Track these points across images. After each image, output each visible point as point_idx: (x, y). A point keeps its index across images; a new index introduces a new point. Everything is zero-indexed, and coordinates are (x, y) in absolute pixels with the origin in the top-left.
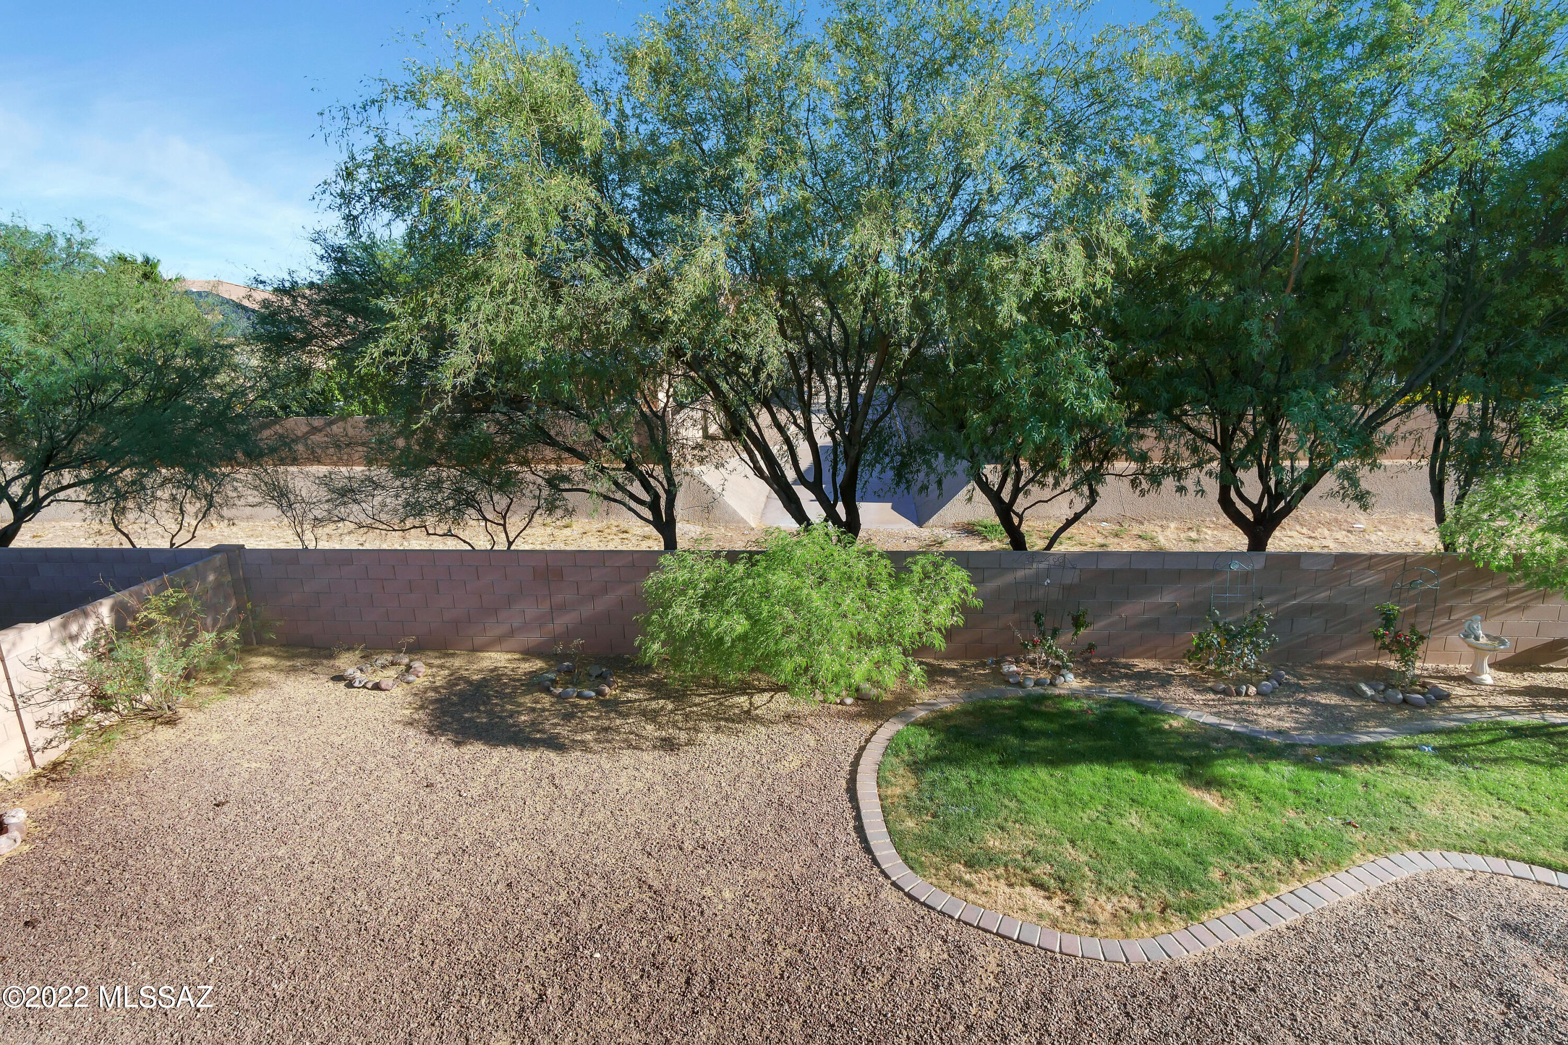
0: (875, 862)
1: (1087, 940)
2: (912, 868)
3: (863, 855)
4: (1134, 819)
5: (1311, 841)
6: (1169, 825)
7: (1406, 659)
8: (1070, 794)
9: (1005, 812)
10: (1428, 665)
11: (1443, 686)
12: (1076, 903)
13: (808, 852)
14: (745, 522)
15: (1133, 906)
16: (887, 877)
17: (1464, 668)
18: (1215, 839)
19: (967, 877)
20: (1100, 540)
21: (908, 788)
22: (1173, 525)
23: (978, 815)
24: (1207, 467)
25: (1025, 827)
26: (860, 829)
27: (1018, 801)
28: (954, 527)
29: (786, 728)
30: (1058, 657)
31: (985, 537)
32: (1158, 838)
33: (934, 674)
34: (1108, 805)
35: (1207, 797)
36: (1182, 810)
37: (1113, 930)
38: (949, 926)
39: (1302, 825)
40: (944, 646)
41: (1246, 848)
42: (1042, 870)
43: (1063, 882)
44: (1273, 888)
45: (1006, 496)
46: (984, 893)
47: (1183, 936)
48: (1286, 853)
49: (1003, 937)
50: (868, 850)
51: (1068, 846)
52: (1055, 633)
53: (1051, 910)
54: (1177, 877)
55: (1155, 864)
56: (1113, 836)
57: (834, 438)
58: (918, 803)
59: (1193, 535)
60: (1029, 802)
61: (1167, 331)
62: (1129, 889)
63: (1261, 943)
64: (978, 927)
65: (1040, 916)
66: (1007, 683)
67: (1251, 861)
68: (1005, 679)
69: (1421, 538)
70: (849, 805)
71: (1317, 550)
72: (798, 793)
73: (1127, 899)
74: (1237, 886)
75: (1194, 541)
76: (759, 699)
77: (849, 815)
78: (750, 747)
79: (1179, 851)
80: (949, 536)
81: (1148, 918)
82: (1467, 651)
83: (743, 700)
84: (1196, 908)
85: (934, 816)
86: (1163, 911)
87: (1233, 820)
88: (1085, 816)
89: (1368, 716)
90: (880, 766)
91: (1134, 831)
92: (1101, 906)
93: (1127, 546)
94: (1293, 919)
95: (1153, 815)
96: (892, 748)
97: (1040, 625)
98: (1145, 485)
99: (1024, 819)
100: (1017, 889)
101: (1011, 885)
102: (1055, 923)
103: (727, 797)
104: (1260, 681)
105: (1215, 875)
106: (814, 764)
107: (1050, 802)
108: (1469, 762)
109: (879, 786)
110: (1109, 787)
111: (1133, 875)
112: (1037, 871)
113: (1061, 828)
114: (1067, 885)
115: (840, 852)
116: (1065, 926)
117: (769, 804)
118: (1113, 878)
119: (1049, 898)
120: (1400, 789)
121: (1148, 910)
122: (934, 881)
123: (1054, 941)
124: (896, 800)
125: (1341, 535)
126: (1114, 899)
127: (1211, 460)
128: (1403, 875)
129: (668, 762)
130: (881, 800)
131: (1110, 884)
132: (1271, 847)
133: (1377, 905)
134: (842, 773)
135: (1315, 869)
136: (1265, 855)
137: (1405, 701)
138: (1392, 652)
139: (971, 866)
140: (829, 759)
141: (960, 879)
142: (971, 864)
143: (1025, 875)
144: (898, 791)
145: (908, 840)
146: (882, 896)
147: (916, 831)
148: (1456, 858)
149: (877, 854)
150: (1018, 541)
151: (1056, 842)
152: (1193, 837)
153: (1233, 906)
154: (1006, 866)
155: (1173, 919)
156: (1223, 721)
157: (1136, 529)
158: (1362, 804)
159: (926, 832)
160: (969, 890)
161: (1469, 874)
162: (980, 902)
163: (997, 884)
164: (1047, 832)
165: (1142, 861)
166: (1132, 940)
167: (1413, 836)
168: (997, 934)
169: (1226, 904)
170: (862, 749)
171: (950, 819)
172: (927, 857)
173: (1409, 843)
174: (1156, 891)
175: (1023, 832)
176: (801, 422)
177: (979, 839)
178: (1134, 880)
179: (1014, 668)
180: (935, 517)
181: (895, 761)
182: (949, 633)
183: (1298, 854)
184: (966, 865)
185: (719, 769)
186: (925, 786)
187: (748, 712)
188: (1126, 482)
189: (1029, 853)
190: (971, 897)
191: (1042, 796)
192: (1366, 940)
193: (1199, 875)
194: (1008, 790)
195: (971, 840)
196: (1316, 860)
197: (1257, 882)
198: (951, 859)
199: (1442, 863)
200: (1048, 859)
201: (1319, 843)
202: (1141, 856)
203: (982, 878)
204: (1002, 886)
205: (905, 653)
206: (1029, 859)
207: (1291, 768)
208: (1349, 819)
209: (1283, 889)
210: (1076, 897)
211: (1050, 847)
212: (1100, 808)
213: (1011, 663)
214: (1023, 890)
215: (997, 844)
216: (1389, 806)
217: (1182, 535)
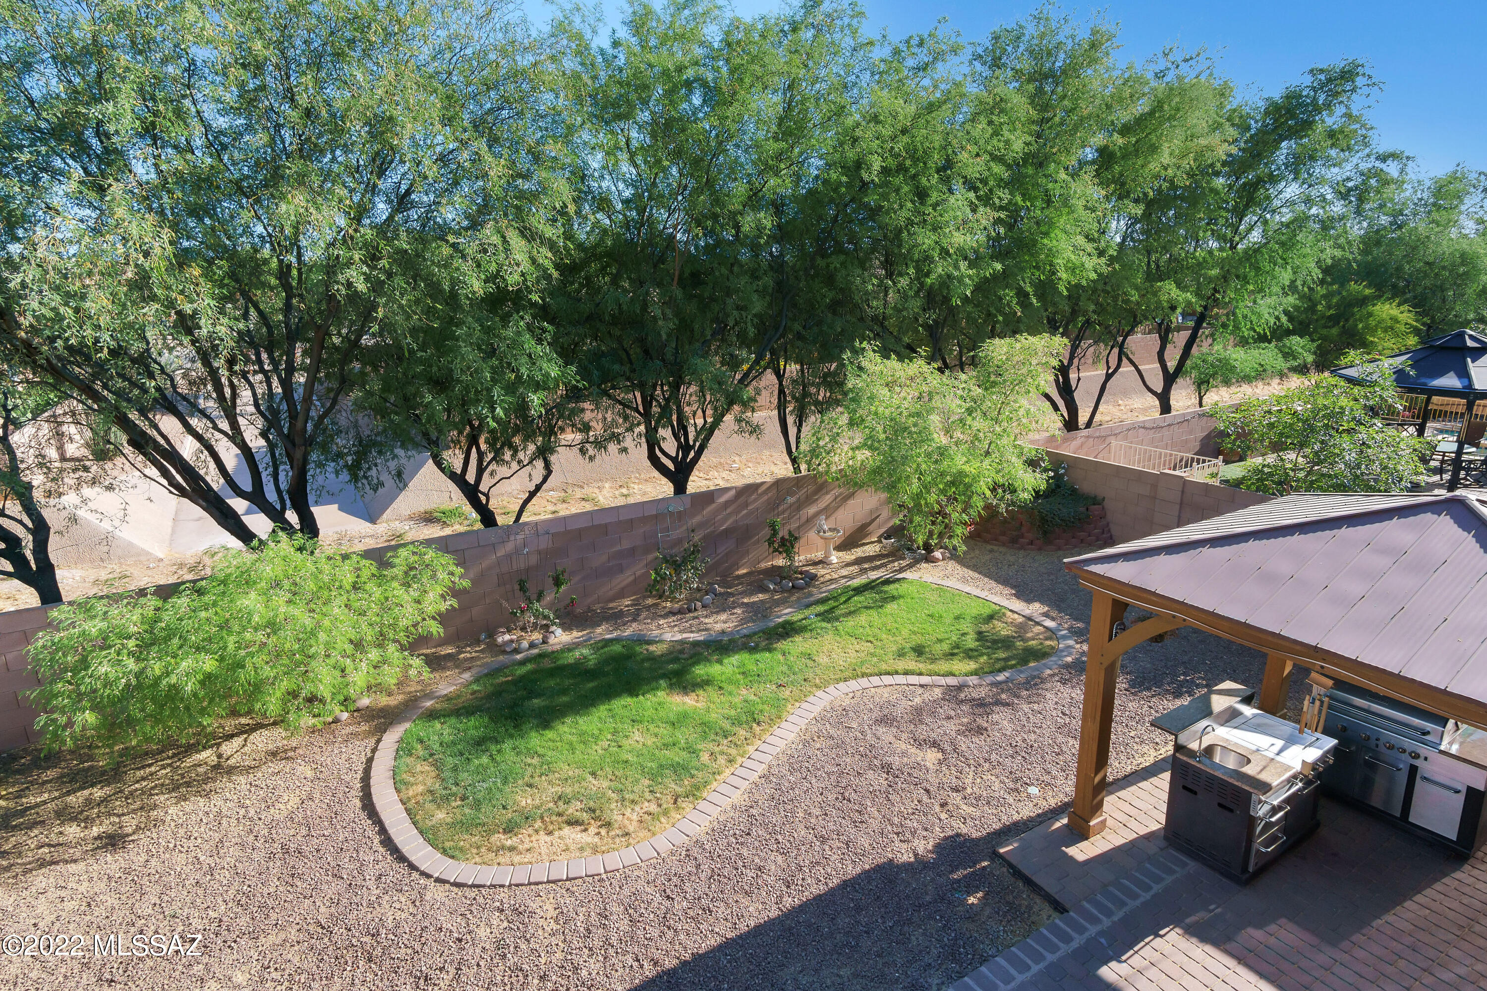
0: (412, 867)
1: (624, 852)
2: (452, 857)
3: (396, 865)
4: (637, 736)
5: (760, 707)
6: (664, 731)
7: (790, 556)
8: (582, 734)
9: (530, 770)
10: (801, 558)
11: (812, 570)
12: (608, 825)
13: (332, 889)
14: (148, 553)
15: (653, 807)
16: (428, 876)
17: (820, 555)
18: (699, 730)
19: (509, 843)
20: (551, 508)
21: (429, 782)
22: (607, 485)
23: (505, 781)
24: (637, 430)
25: (551, 776)
26: (388, 842)
27: (539, 756)
28: (411, 518)
29: (274, 767)
30: (546, 617)
31: (445, 523)
32: (659, 744)
33: (435, 663)
34: (615, 732)
35: (687, 699)
36: (672, 717)
37: (643, 834)
38: (502, 895)
39: (752, 697)
40: (441, 631)
41: (721, 729)
42: (573, 809)
43: (594, 811)
44: (744, 752)
45: (471, 477)
46: (528, 850)
47: (694, 815)
48: (747, 722)
49: (554, 882)
50: (401, 858)
51: (590, 778)
52: (540, 597)
53: (589, 840)
54: (679, 770)
55: (661, 766)
56: (625, 756)
57: (267, 440)
58: (444, 792)
59: (625, 491)
60: (550, 753)
61: (590, 318)
62: (647, 795)
63: (746, 796)
64: (530, 884)
65: (582, 849)
66: (504, 652)
67: (726, 737)
68: (501, 650)
69: (775, 469)
70: (370, 822)
71: (712, 488)
72: (304, 832)
73: (646, 804)
74: (721, 760)
75: (626, 496)
76: (227, 748)
77: (372, 832)
78: (229, 804)
79: (677, 749)
80: (407, 528)
81: (666, 813)
82: (820, 542)
83: (207, 755)
84: (698, 789)
85: (463, 799)
86: (675, 802)
87: (708, 710)
88: (598, 748)
89: (778, 603)
90: (395, 772)
91: (640, 746)
92: (628, 819)
93: (574, 508)
94: (761, 769)
95: (651, 727)
96: (404, 749)
97: (525, 592)
98: (591, 452)
99: (547, 768)
100: (556, 833)
101: (550, 833)
102: (595, 850)
103: (211, 871)
104: (702, 597)
105: (705, 757)
106: (317, 795)
107: (567, 747)
108: (837, 619)
109: (398, 791)
110: (613, 717)
111: (647, 782)
112: (570, 811)
113: (581, 766)
114: (598, 813)
115: (370, 873)
116: (603, 848)
117: (271, 856)
118: (633, 792)
119: (586, 830)
120: (804, 650)
121: (664, 806)
122: (478, 859)
123: (596, 865)
124: (420, 798)
125: (725, 474)
126: (637, 808)
127: (639, 424)
128: (817, 710)
129: (112, 862)
130: (404, 803)
131: (632, 797)
132: (736, 722)
133: (808, 738)
134: (354, 793)
135: (766, 727)
136: (735, 729)
137: (793, 586)
138: (780, 553)
139: (510, 832)
140: (333, 784)
141: (503, 847)
142: (509, 829)
143: (560, 819)
144: (420, 788)
145: (443, 831)
146: (428, 896)
147: (449, 820)
148: (842, 686)
149: (413, 858)
150: (488, 519)
151: (580, 780)
152: (683, 733)
153: (722, 776)
154: (542, 818)
155: (684, 805)
156: (685, 635)
157: (579, 493)
158: (785, 668)
159: (459, 817)
160: (514, 853)
161: (851, 695)
162: (526, 860)
163: (537, 837)
164: (571, 773)
165: (652, 768)
166: (658, 836)
167: (817, 681)
168: (549, 882)
169: (717, 777)
170: (370, 761)
171: (480, 796)
172: (465, 840)
173: (817, 686)
174: (667, 788)
175: (550, 782)
176: (224, 425)
177: (511, 803)
178: (649, 786)
179: (507, 637)
180: (388, 511)
181: (409, 760)
182: (443, 618)
183: (755, 720)
184: (505, 832)
185: (191, 844)
186: (447, 774)
187: (216, 767)
188: (576, 450)
189: (560, 798)
190: (517, 859)
191: (559, 744)
192: (807, 764)
193: (695, 763)
194: (528, 749)
195: (504, 807)
196: (767, 720)
197: (733, 751)
198: (490, 833)
199: (836, 693)
200: (576, 797)
201: (766, 706)
202: (649, 765)
203: (523, 838)
204: (543, 837)
205: (403, 648)
206: (561, 803)
207: (737, 657)
208: (780, 682)
209: (751, 749)
210: (608, 819)
211: (577, 786)
212: (609, 736)
213: (504, 633)
214: (562, 833)
215: (529, 801)
216: (800, 664)
217: (617, 492)
